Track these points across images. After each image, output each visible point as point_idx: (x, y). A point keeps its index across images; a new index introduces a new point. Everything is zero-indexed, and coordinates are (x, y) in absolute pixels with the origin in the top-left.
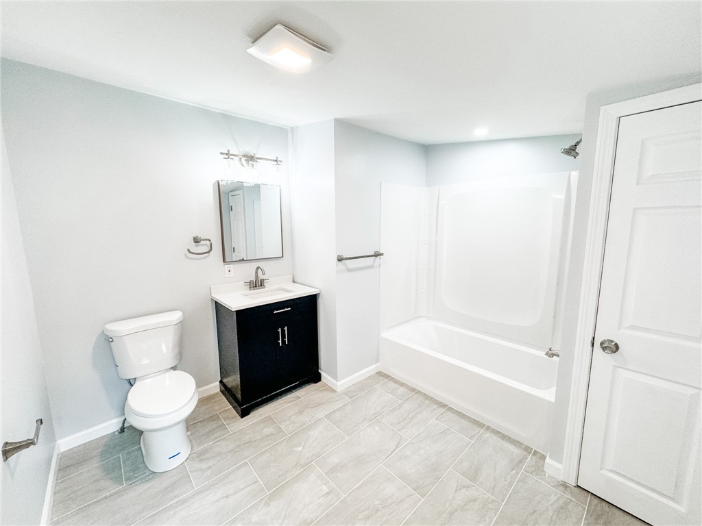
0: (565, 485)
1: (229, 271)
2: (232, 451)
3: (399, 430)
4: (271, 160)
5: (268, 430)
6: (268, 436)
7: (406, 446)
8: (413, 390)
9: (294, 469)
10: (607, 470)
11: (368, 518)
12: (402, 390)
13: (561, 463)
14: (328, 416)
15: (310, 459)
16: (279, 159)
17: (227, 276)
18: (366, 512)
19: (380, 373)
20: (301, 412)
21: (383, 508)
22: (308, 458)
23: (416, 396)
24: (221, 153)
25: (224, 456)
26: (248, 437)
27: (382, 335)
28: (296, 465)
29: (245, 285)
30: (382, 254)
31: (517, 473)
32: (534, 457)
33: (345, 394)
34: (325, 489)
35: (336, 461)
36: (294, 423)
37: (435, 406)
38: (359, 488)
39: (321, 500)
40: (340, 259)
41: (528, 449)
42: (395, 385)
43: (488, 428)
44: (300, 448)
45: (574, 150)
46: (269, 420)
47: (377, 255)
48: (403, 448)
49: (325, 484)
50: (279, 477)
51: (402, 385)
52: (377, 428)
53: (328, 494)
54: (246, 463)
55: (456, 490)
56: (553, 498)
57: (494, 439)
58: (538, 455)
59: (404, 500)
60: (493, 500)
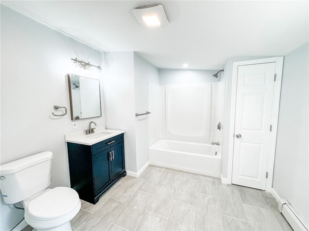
0: (229, 185)
1: (75, 125)
2: (100, 222)
3: (172, 185)
4: (96, 67)
5: (114, 205)
6: (116, 208)
7: (178, 190)
8: (167, 168)
9: (139, 217)
10: (240, 175)
11: (182, 222)
12: (163, 170)
13: (227, 178)
14: (140, 189)
15: (144, 210)
16: (100, 67)
17: (73, 128)
18: (180, 220)
19: (150, 165)
20: (125, 191)
21: (185, 216)
22: (142, 210)
23: (169, 170)
24: (72, 59)
25: (97, 226)
26: (105, 212)
27: (150, 148)
28: (139, 215)
29: (83, 132)
30: (150, 113)
31: (216, 187)
32: (217, 180)
33: (141, 177)
34: (158, 219)
35: (155, 206)
36: (125, 197)
37: (178, 172)
38: (171, 213)
39: (159, 224)
40: (137, 115)
41: (214, 178)
42: (159, 168)
43: (199, 175)
44: (136, 207)
45: (217, 75)
46: (111, 200)
47: (148, 113)
48: (177, 191)
49: (157, 217)
50: (134, 223)
51: (162, 167)
52: (163, 187)
53: (161, 220)
54: (112, 225)
55: (203, 199)
56: (229, 190)
57: (203, 177)
58: (217, 179)
59: (189, 210)
60: (215, 198)
